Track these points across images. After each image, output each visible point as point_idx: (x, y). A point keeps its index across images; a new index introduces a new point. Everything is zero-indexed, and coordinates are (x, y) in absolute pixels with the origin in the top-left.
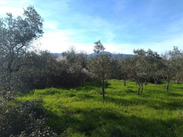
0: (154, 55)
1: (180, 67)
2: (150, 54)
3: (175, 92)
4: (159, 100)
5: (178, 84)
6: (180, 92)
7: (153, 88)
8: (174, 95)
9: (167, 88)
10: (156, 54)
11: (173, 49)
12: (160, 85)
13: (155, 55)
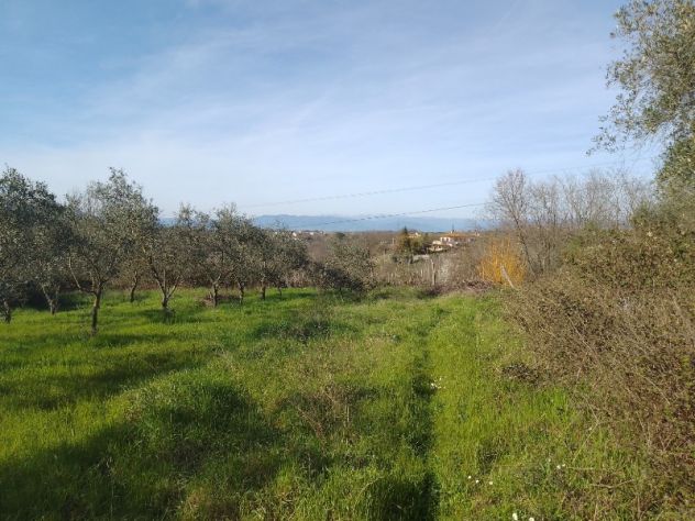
0: (31, 194)
1: (132, 243)
2: (13, 188)
3: (122, 332)
4: (60, 370)
5: (132, 300)
6: (139, 328)
7: (38, 326)
8: (116, 341)
9: (91, 319)
10: (43, 191)
11: (110, 179)
12: (71, 312)
13: (37, 196)
